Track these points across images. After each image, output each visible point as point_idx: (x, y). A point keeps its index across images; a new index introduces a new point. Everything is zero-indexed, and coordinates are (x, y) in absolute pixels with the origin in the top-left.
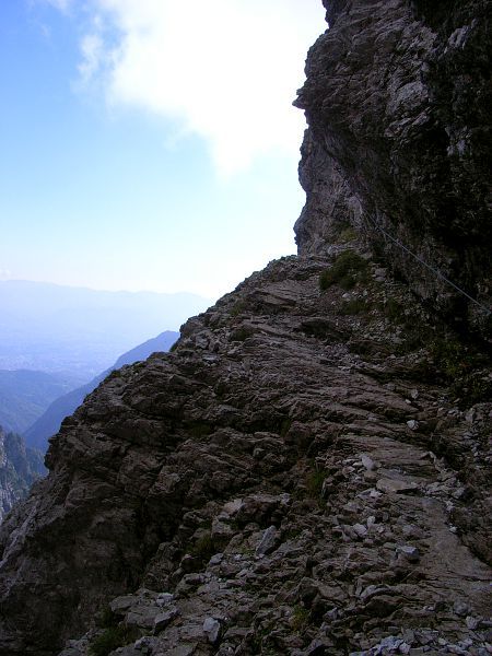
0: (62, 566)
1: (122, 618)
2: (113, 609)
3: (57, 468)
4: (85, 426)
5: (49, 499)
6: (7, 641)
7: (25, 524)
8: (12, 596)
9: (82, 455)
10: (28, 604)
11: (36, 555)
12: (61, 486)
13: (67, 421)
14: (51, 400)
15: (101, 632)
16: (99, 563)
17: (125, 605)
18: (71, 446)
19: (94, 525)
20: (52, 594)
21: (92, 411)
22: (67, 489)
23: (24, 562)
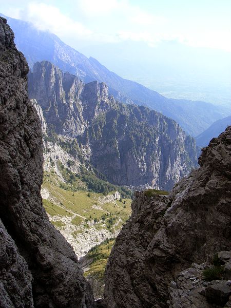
0: (199, 220)
1: (224, 263)
2: (219, 256)
3: (204, 166)
4: (223, 145)
5: (197, 182)
6: (168, 248)
7: (184, 192)
8: (172, 226)
9: (219, 162)
10: (179, 233)
11: (187, 210)
12: (205, 177)
13: (213, 140)
14: (214, 121)
15: (211, 266)
16: (219, 225)
17: (226, 257)
18: (213, 156)
19: (219, 204)
20: (192, 233)
21: (228, 137)
22: (207, 179)
23: (180, 211)
